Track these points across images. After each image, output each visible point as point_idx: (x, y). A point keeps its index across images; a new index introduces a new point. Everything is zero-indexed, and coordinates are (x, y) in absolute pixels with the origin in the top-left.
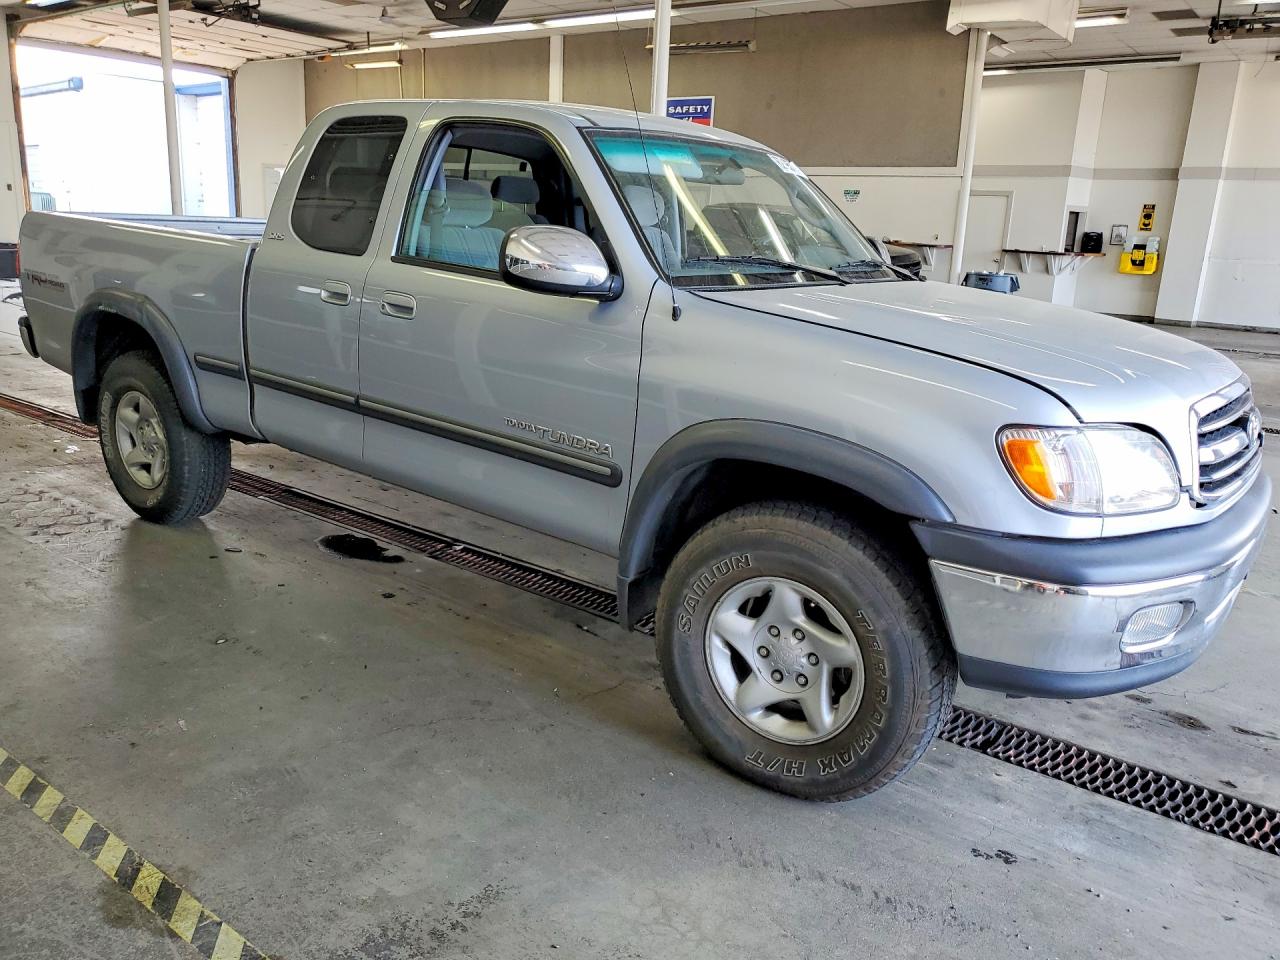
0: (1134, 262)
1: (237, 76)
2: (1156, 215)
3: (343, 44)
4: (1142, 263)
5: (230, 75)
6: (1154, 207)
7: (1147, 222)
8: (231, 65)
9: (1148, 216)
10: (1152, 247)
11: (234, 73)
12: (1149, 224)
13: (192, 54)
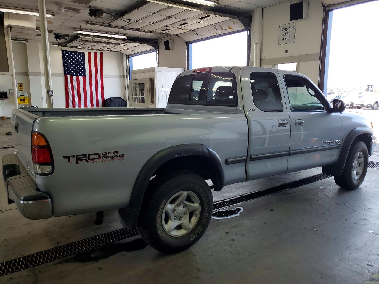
0: (21, 100)
2: (23, 86)
4: (24, 100)
6: (22, 83)
7: (21, 88)
9: (21, 86)
10: (26, 95)
12: (22, 89)
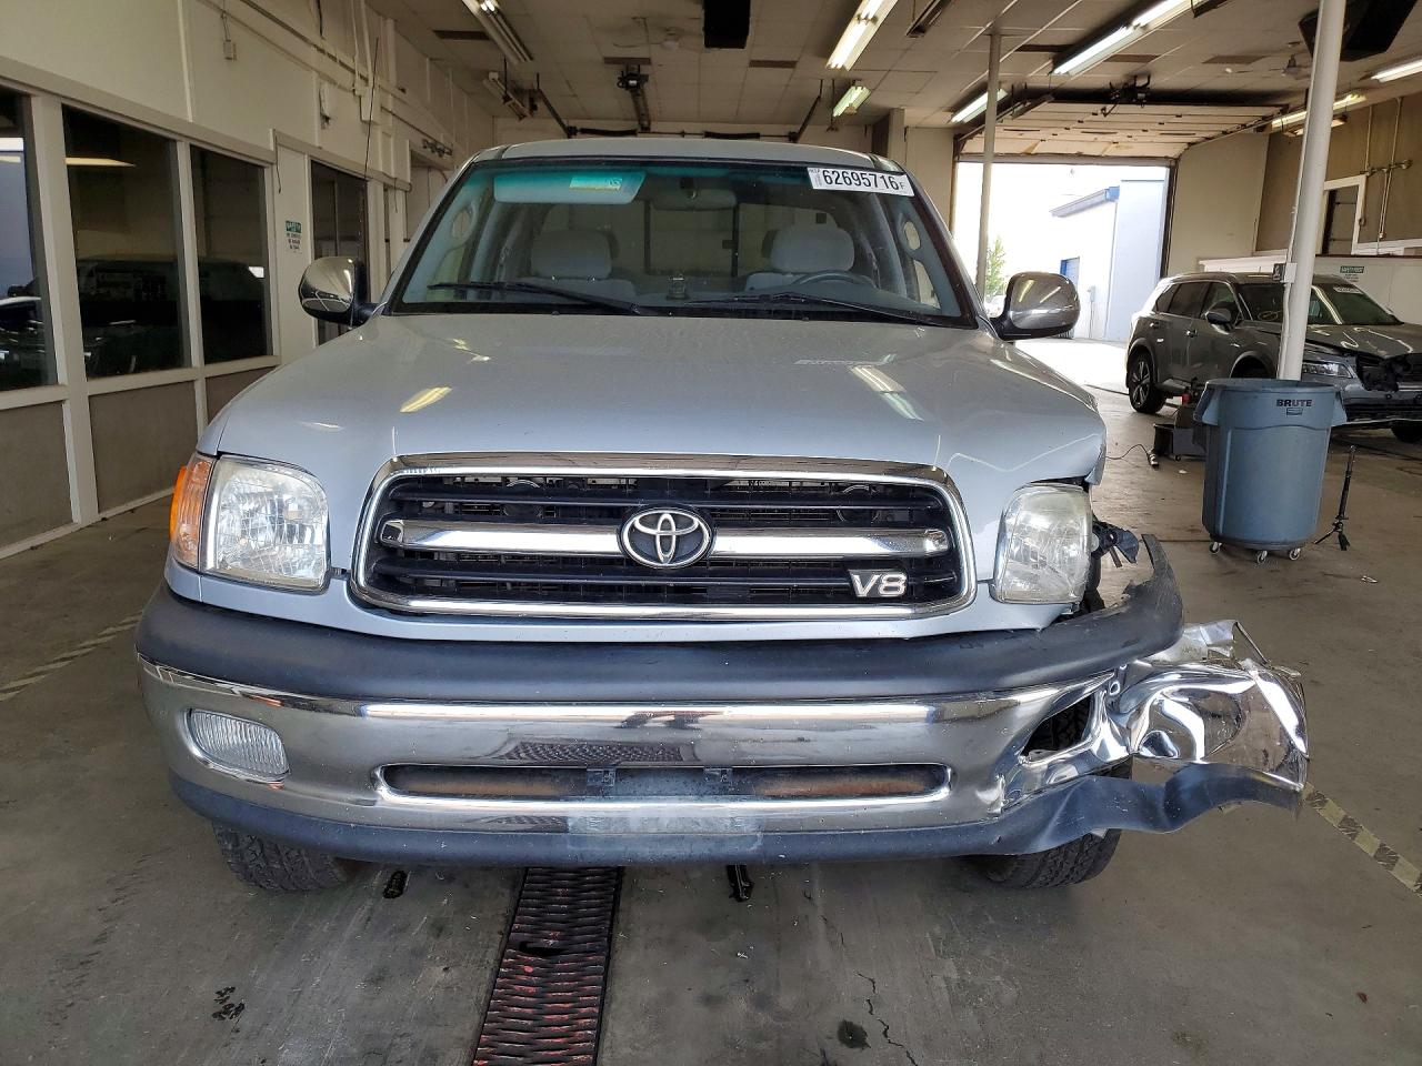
1: (1180, 163)
3: (1278, 109)
5: (1173, 164)
8: (1173, 152)
11: (1177, 160)
13: (1127, 147)
